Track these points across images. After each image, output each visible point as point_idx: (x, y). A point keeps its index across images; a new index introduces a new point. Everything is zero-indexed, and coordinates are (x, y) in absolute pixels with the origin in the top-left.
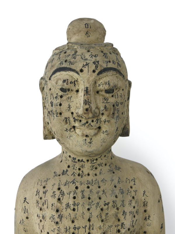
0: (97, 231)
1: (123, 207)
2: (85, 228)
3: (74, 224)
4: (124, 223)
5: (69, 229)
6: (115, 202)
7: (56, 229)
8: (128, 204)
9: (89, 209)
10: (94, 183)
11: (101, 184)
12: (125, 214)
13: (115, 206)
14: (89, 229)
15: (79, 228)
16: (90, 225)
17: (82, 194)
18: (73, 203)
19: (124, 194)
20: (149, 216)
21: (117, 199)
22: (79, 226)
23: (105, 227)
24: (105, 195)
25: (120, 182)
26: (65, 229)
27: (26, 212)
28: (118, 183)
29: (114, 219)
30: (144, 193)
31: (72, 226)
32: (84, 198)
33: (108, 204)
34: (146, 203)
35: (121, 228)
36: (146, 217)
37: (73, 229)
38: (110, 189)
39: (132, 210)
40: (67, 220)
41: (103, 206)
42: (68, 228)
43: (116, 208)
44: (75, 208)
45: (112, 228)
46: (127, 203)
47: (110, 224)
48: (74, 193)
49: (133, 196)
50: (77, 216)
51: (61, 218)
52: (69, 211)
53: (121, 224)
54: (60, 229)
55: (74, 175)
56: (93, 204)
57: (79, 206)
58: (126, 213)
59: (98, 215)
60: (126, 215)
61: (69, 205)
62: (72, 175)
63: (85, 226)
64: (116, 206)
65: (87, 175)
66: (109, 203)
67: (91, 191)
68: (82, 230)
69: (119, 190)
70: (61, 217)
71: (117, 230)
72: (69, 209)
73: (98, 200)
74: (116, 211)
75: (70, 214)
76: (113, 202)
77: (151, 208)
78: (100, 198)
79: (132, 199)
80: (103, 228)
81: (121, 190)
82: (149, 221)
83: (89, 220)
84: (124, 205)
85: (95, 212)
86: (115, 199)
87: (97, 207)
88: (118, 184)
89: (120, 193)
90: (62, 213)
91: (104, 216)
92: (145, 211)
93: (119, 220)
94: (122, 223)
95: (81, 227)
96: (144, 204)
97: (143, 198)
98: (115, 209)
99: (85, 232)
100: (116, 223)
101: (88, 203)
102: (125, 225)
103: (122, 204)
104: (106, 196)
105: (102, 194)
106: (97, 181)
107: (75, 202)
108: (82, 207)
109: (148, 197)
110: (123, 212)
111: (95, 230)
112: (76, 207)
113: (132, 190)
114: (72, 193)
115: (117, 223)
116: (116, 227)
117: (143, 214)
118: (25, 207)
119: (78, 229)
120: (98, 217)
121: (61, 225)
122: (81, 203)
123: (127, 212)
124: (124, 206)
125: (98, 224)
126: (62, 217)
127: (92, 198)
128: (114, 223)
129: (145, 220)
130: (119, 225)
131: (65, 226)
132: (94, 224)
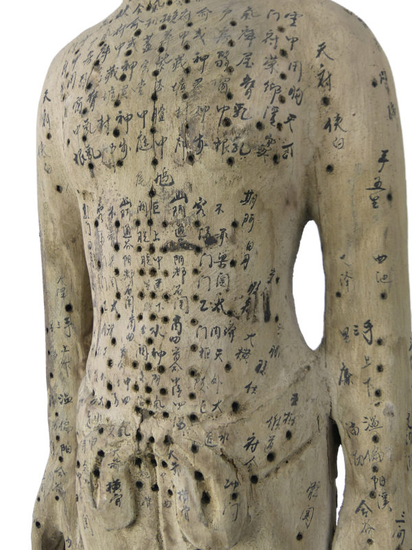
0: (172, 122)
1: (247, 67)
2: (144, 117)
3: (119, 109)
4: (243, 104)
5: (108, 121)
6: (225, 55)
7: (81, 127)
8: (262, 63)
9: (156, 73)
10: (177, 17)
11: (195, 19)
12: (250, 84)
13: (224, 63)
14: (153, 120)
15: (130, 117)
16: (155, 109)
17: (147, 42)
18: (123, 64)
19: (254, 41)
20: (338, 118)
21: (232, 49)
22: (129, 113)
23: (189, 111)
24: (200, 40)
25: (250, 16)
26: (98, 121)
27: (46, 123)
28: (242, 18)
29: (216, 92)
30: (322, 49)
31: (114, 112)
32: (149, 49)
33: (204, 59)
34: (326, 76)
35: (234, 116)
36: (329, 119)
37: (117, 119)
38: (217, 29)
39: (273, 79)
40: (105, 102)
41: (191, 63)
42: (105, 119)
43: (225, 68)
44: (125, 73)
45: (207, 114)
46: (259, 61)
47: (203, 104)
48: (130, 45)
49: (282, 48)
50: (126, 90)
51: (94, 100)
52: (113, 82)
53: (234, 105)
54: (89, 125)
55: (139, 11)
56: (167, 60)
57: (134, 70)
58: (253, 82)
59: (176, 84)
60: (252, 86)
61: (113, 70)
62: (134, 13)
63: (144, 112)
64: (227, 64)
65: (165, 5)
66: (208, 56)
67: (167, 34)
68: (137, 121)
69: (243, 31)
70: (93, 98)
71: (223, 118)
72: (113, 77)
73: (182, 51)
74: (226, 74)
75: (112, 87)
76: (220, 54)
77: (343, 94)
78: (187, 47)
79: (278, 55)
80: (184, 113)
81: (247, 31)
82: (337, 133)
83: (154, 98)
84: (250, 64)
85: (170, 77)
86: (226, 47)
87: (175, 66)
88: (244, 18)
89: (243, 37)
90: (97, 89)
91: (192, 84)
92: (326, 101)
93: (230, 96)
94: (236, 104)
95: (134, 114)
96: (321, 80)
97: (317, 62)
98: (222, 71)
99: (144, 127)
100: (220, 101)
101: (155, 59)
102: (245, 109)
103: (244, 61)
104: (203, 41)
105: (194, 38)
106: (188, 12)
107: (129, 62)
108: (143, 69)
109: (333, 60)
110: (245, 79)
111: (167, 121)
112: (128, 73)
113: (282, 36)
114: (126, 45)
115: (223, 102)
116: (219, 110)
117: (319, 109)
118: (45, 111)
119: (128, 120)
120: (176, 88)
121: (91, 116)
122: (141, 62)
123: (256, 82)
124: (250, 67)
125: (174, 105)
126: (96, 97)
127: (167, 48)
128: (213, 102)
129: (326, 128)
130: (229, 108)
131: (99, 114)
132: (165, 107)
